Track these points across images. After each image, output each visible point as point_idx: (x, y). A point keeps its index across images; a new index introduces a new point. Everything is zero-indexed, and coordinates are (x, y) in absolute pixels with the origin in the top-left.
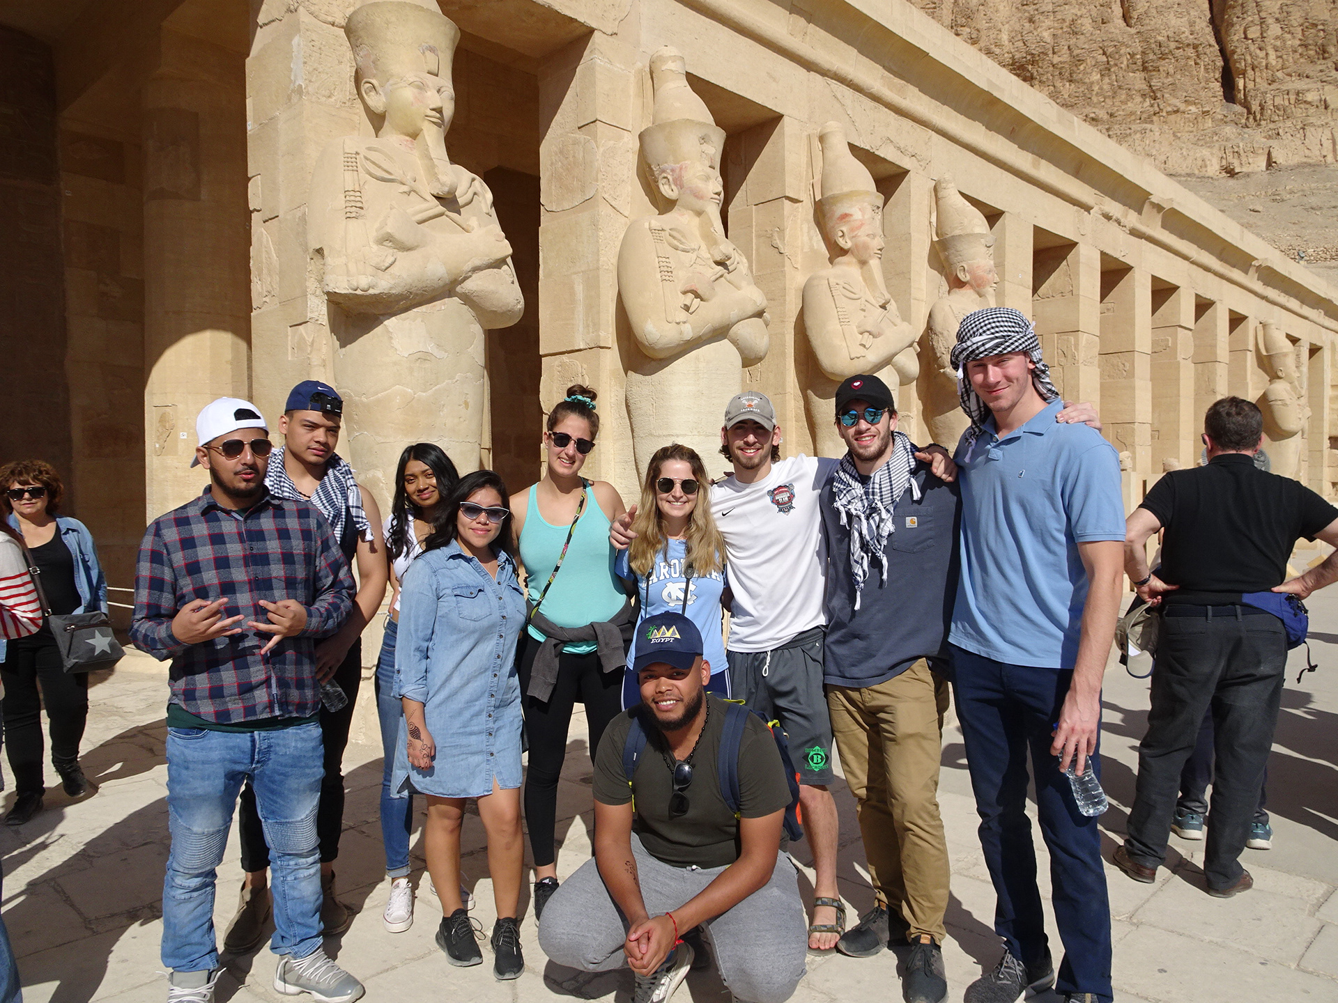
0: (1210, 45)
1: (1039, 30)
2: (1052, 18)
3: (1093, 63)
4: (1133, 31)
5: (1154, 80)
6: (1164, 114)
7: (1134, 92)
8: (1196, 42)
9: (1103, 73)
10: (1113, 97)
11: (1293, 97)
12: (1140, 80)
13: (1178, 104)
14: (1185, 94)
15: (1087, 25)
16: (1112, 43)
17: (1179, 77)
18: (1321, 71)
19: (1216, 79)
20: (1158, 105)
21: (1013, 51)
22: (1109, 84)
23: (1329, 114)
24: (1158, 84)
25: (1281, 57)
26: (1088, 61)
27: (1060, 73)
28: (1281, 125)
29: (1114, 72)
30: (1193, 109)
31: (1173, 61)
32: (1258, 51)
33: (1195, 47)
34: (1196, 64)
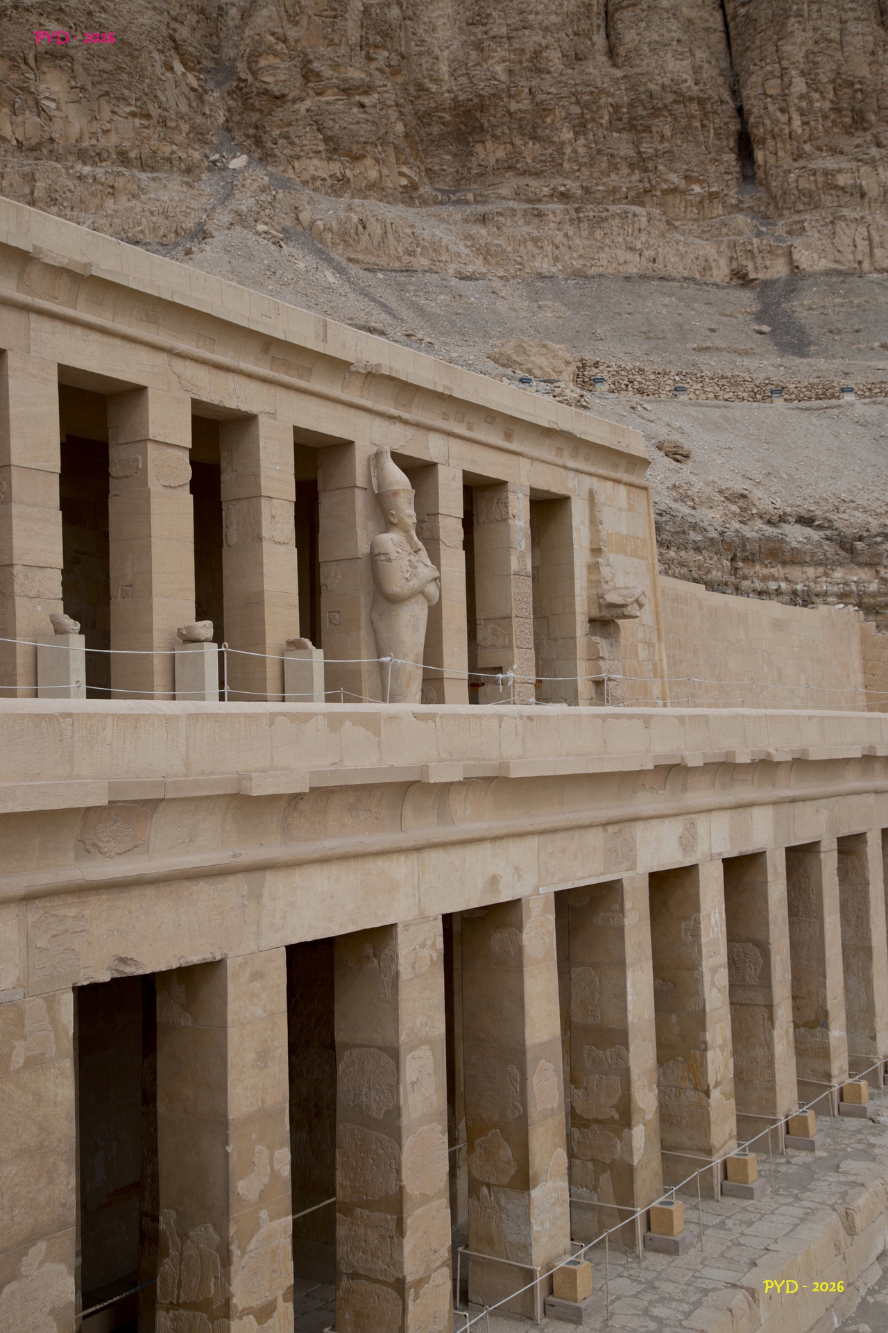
0: (722, 102)
1: (490, 62)
2: (506, 46)
3: (563, 115)
4: (619, 73)
5: (644, 145)
6: (658, 193)
7: (619, 160)
8: (701, 95)
9: (577, 129)
10: (591, 166)
11: (820, 179)
12: (628, 143)
13: (676, 180)
14: (685, 167)
15: (554, 58)
16: (588, 89)
17: (679, 142)
18: (858, 146)
19: (731, 150)
20: (650, 180)
21: (455, 89)
22: (584, 146)
23: (866, 205)
24: (650, 151)
25: (808, 123)
26: (557, 111)
27: (520, 127)
28: (807, 216)
29: (592, 129)
30: (697, 188)
31: (669, 119)
32: (779, 114)
33: (701, 102)
34: (703, 126)
